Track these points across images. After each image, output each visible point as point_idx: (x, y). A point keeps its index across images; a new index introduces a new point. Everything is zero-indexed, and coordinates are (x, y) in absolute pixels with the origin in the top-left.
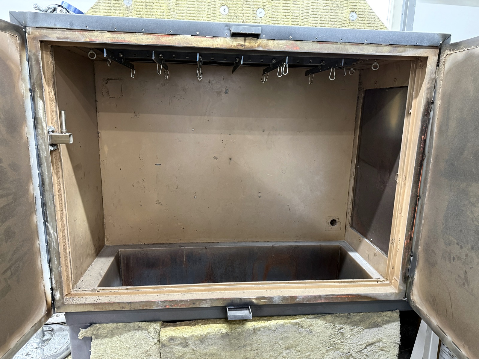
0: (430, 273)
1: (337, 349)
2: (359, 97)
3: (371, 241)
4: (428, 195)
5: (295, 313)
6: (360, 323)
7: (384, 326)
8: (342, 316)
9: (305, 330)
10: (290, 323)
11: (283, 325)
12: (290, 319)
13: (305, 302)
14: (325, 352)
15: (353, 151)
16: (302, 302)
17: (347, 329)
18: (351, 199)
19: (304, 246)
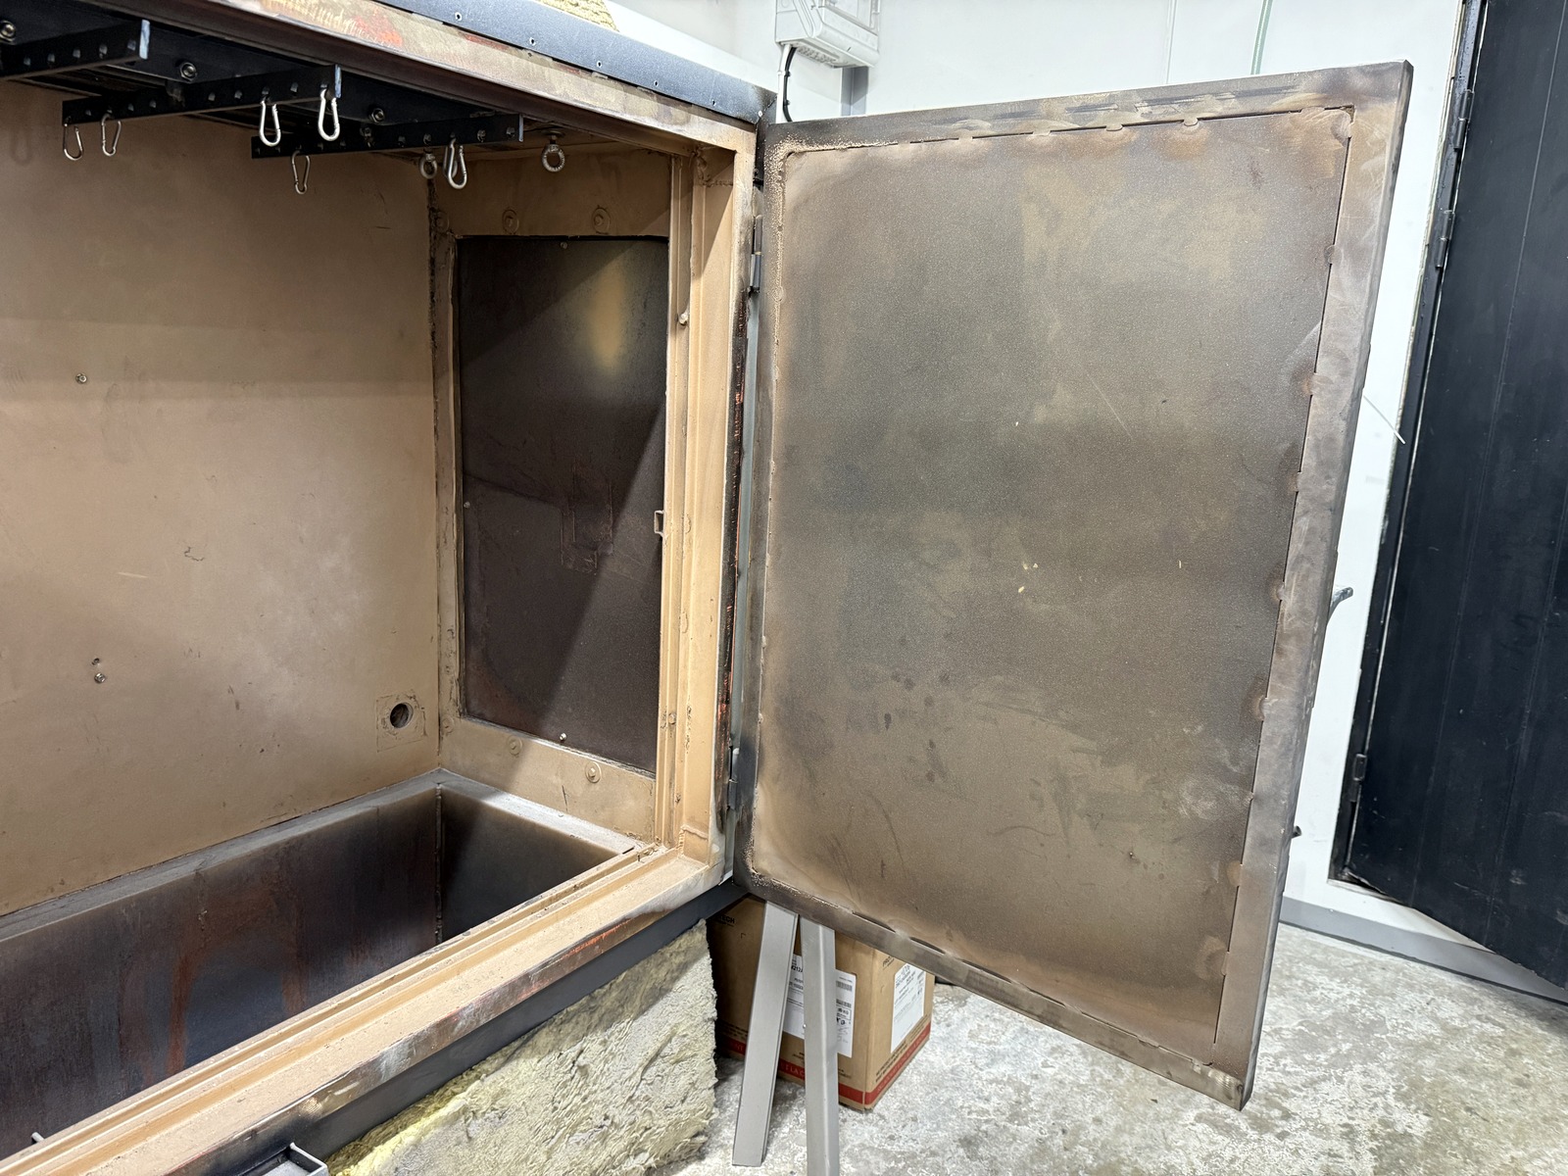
0: (812, 776)
1: (573, 1129)
2: (437, 260)
3: (562, 742)
4: (774, 563)
5: (441, 1080)
6: (620, 1010)
7: (678, 984)
8: (577, 1013)
9: (486, 1120)
10: (435, 1124)
11: (416, 1145)
12: (430, 1108)
13: (483, 1021)
14: (543, 1158)
15: (437, 452)
16: (475, 1026)
17: (593, 1045)
18: (452, 619)
19: (319, 832)
